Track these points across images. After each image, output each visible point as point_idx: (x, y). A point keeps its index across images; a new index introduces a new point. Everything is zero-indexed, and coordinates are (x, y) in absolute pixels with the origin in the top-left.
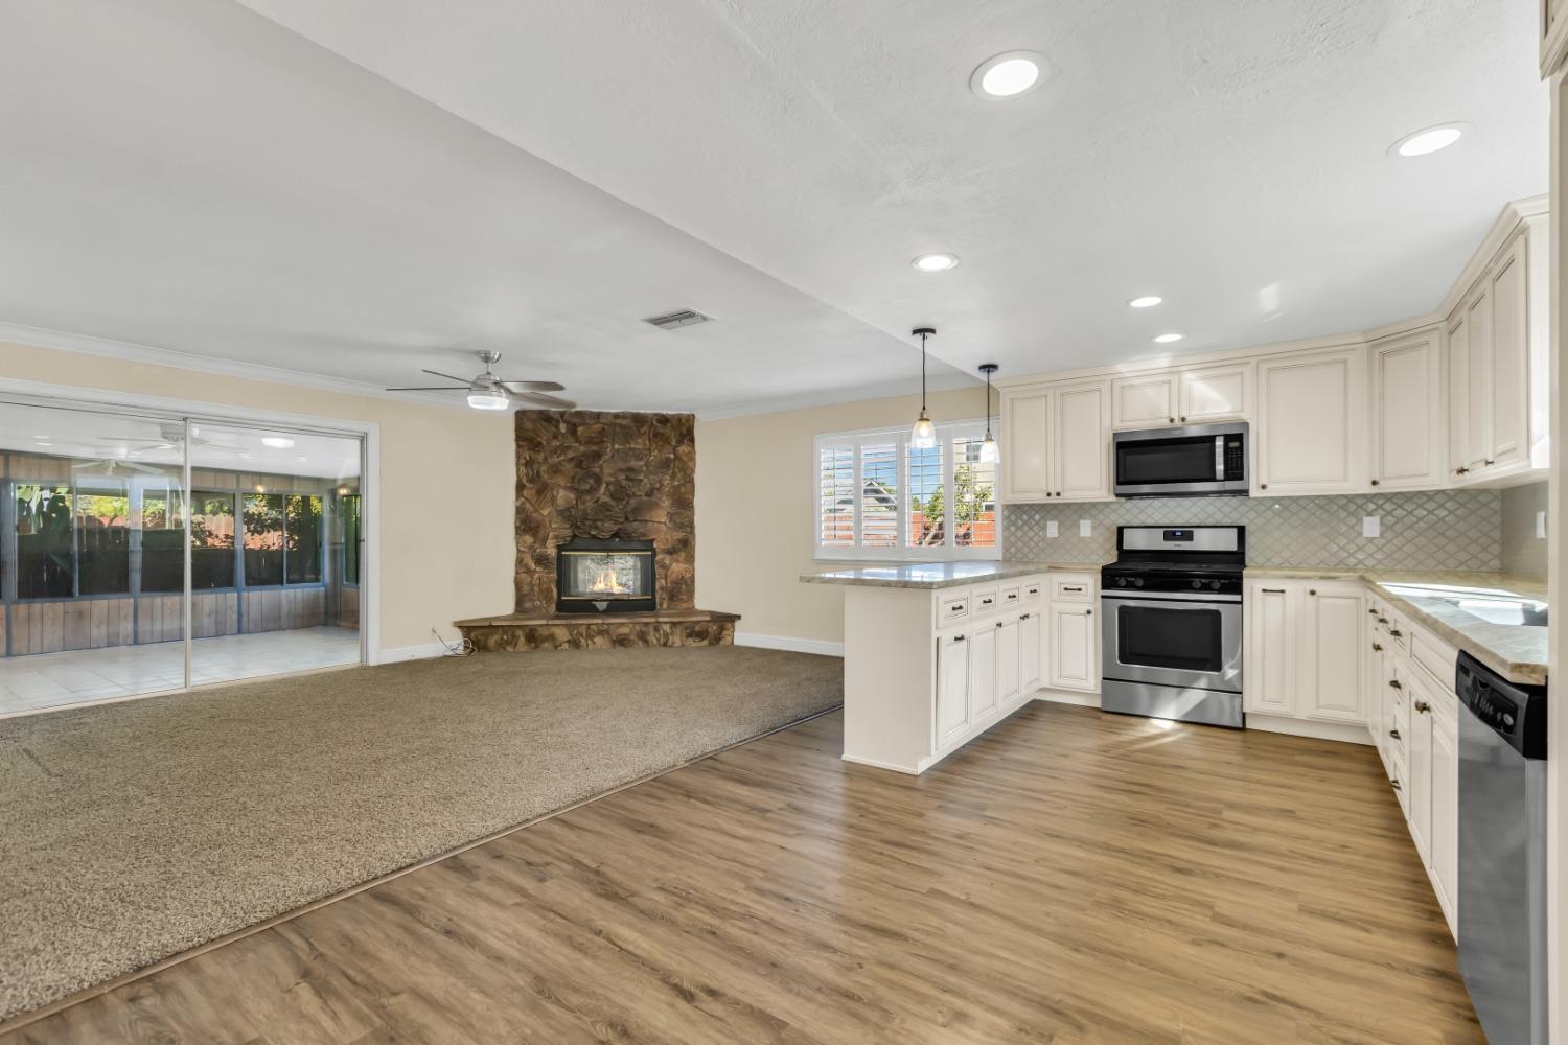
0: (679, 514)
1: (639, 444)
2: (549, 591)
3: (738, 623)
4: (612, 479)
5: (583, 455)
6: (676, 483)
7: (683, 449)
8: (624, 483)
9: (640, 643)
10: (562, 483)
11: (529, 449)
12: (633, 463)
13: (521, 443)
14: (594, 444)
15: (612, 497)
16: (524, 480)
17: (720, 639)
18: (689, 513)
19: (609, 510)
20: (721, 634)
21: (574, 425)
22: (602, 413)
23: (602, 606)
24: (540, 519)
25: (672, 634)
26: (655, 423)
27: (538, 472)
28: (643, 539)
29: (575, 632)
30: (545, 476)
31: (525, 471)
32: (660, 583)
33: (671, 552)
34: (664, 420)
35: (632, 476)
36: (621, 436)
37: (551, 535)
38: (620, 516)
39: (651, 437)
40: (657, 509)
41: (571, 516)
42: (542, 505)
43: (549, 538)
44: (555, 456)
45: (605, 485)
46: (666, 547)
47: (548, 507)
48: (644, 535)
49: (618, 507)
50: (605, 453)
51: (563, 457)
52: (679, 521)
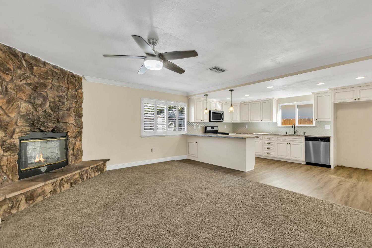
0: (78, 120)
1: (64, 84)
2: (13, 167)
4: (52, 100)
5: (38, 83)
6: (77, 106)
7: (79, 91)
8: (58, 103)
9: (81, 180)
10: (24, 98)
11: (0, 71)
12: (62, 94)
14: (43, 78)
15: (51, 109)
17: (103, 170)
18: (81, 119)
19: (51, 117)
20: (104, 168)
21: (31, 64)
22: (46, 62)
23: (43, 169)
24: (8, 120)
25: (91, 172)
26: (70, 77)
27: (6, 88)
28: (64, 132)
30: (12, 92)
32: (71, 152)
33: (75, 137)
34: (73, 76)
35: (62, 100)
36: (56, 78)
37: (17, 130)
38: (55, 119)
39: (69, 82)
40: (70, 117)
41: (30, 119)
42: (10, 111)
43: (16, 132)
44: (20, 80)
45: (48, 103)
46: (73, 135)
47: (15, 112)
48: (65, 130)
49: (54, 115)
50: (49, 85)
51: (25, 82)
52: (78, 123)
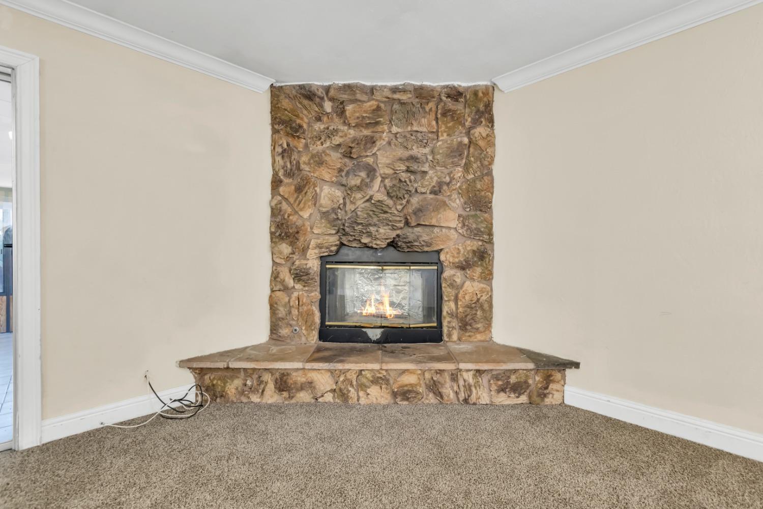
0: (475, 216)
1: (424, 124)
2: (310, 314)
3: (570, 373)
4: (389, 171)
5: (354, 140)
6: (471, 176)
7: (480, 131)
8: (404, 176)
9: (431, 395)
10: (327, 177)
11: (288, 134)
12: (417, 151)
13: (276, 127)
14: (368, 126)
15: (388, 194)
16: (281, 173)
17: (545, 395)
18: (486, 215)
19: (386, 212)
20: (546, 388)
21: (342, 103)
22: (376, 86)
23: (375, 334)
24: (299, 223)
25: (477, 385)
26: (444, 98)
27: (298, 163)
28: (426, 249)
29: (342, 379)
30: (306, 168)
31: (281, 162)
32: (448, 307)
33: (462, 266)
34: (455, 94)
35: (415, 167)
36: (401, 116)
37: (313, 243)
38: (398, 219)
39: (439, 116)
40: (445, 210)
41: (338, 219)
42: (302, 205)
43: (310, 246)
44: (319, 143)
45: (379, 179)
46: (457, 260)
47: (309, 207)
48: (429, 244)
49: (395, 208)
50: (381, 137)
51: (328, 144)
52: (474, 226)
